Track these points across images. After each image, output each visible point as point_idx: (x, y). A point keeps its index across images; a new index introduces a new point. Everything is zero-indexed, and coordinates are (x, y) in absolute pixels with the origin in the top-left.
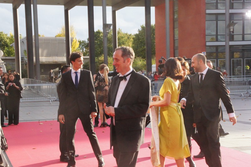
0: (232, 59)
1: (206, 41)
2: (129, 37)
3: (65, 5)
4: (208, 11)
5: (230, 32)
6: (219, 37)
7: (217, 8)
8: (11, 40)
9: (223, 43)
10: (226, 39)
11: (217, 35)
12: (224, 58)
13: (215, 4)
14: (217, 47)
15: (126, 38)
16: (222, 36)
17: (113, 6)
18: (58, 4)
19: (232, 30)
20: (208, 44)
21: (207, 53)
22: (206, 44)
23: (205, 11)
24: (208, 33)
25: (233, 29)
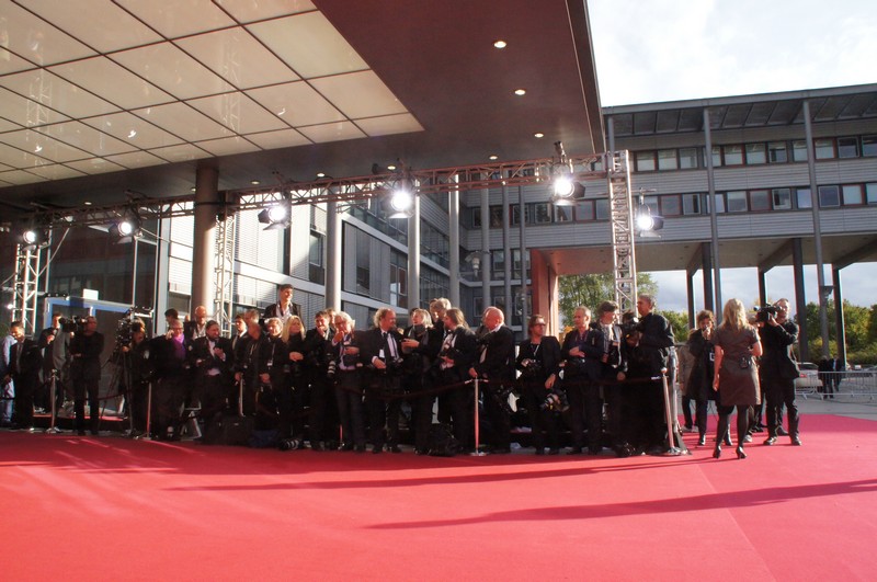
2: (862, 311)
3: (758, 266)
8: (684, 321)
15: (858, 313)
17: (833, 263)
18: (750, 265)
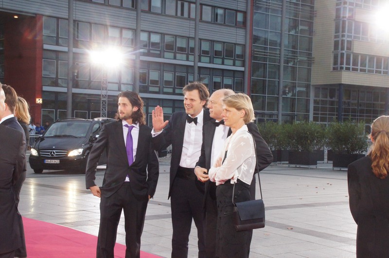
0: (75, 111)
1: (43, 84)
4: (46, 47)
5: (74, 76)
6: (60, 81)
7: (57, 44)
9: (64, 90)
10: (68, 84)
11: (57, 78)
12: (66, 108)
13: (55, 38)
14: (57, 94)
16: (63, 80)
19: (76, 74)
20: (45, 88)
21: (43, 100)
22: (42, 88)
23: (42, 47)
24: (44, 75)
25: (78, 73)
